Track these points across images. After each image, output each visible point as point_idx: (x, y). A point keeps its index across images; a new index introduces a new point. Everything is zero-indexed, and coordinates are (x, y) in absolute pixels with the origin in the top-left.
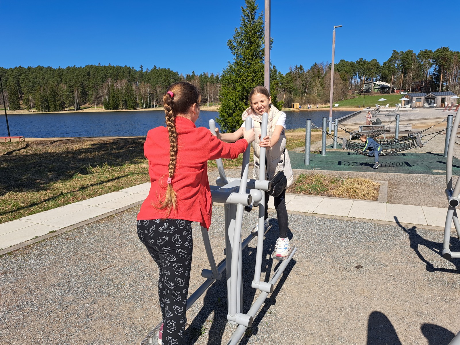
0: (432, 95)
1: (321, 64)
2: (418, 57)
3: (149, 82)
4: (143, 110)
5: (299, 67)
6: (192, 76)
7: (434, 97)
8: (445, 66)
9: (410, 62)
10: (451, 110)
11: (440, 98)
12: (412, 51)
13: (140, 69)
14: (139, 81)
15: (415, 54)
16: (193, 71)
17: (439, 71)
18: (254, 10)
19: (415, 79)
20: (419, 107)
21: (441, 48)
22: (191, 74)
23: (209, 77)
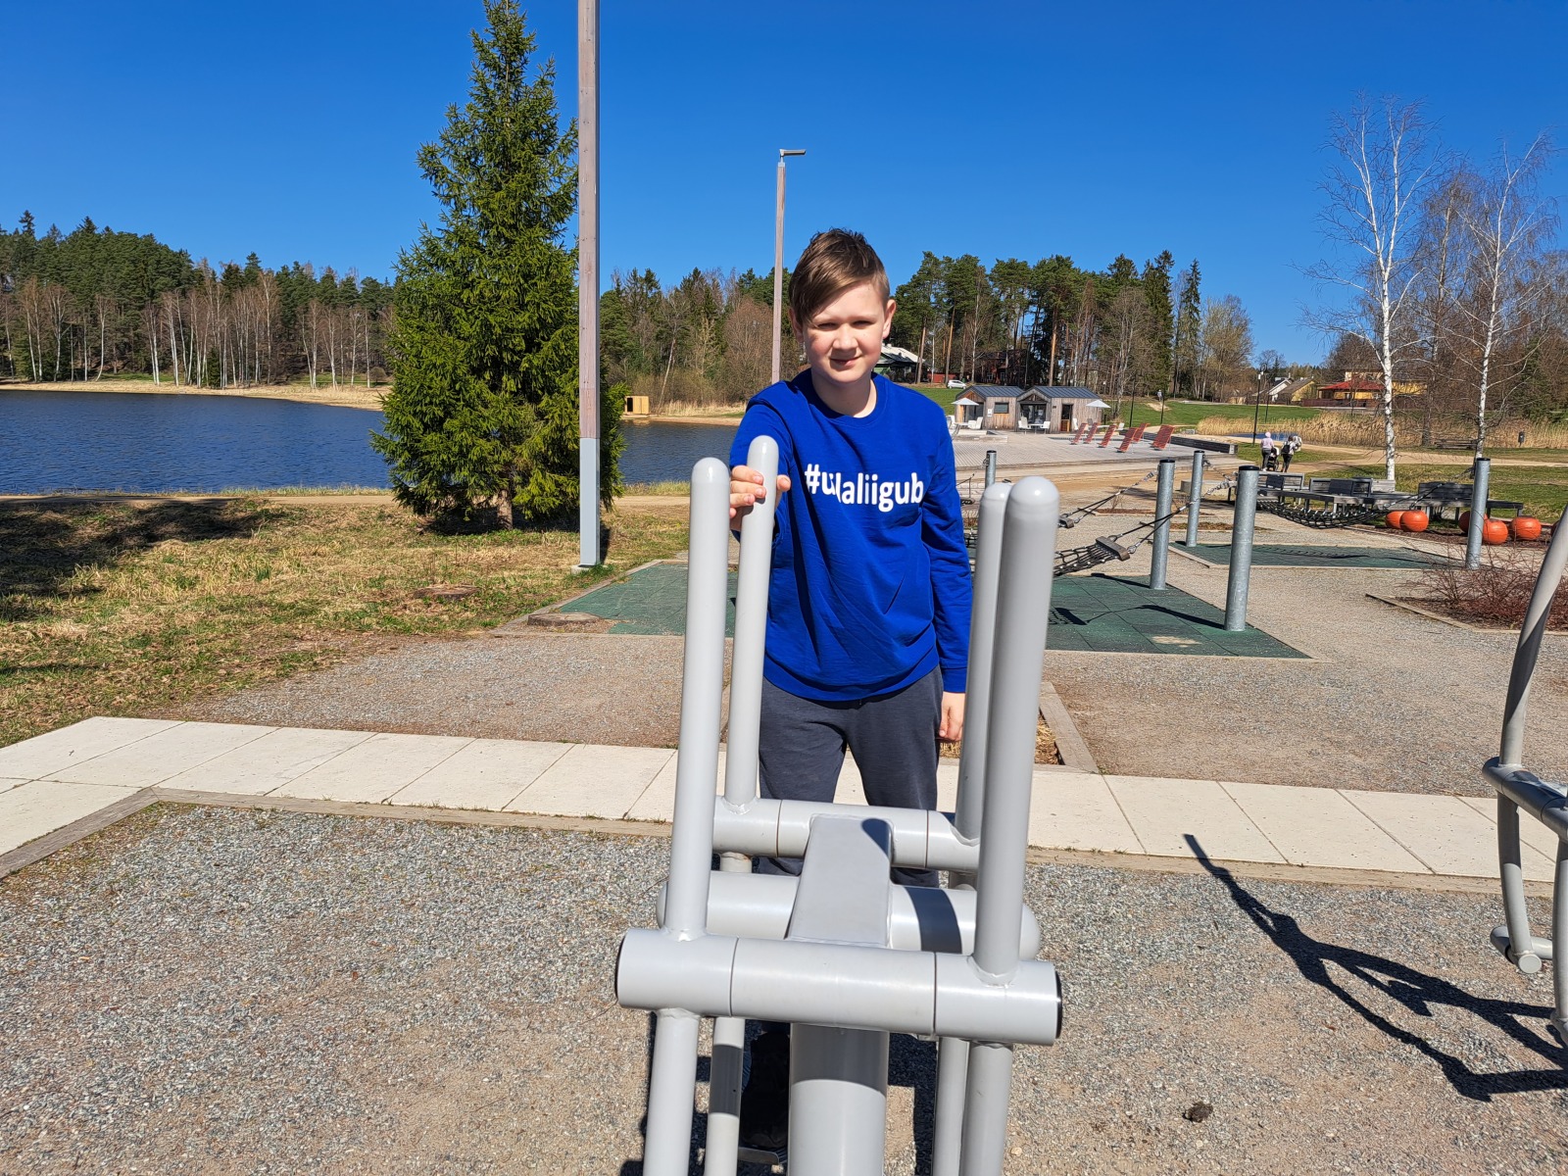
0: (1039, 394)
1: (714, 274)
2: (991, 279)
3: (62, 280)
4: (34, 387)
5: (644, 277)
6: (249, 271)
7: (1042, 400)
8: (1062, 311)
9: (971, 293)
10: (1092, 442)
11: (1058, 403)
12: (976, 260)
13: (21, 228)
14: (18, 273)
15: (985, 270)
16: (254, 255)
17: (1047, 326)
18: (521, 52)
19: (983, 343)
20: (1004, 428)
21: (1051, 259)
22: (243, 264)
23: (318, 281)
